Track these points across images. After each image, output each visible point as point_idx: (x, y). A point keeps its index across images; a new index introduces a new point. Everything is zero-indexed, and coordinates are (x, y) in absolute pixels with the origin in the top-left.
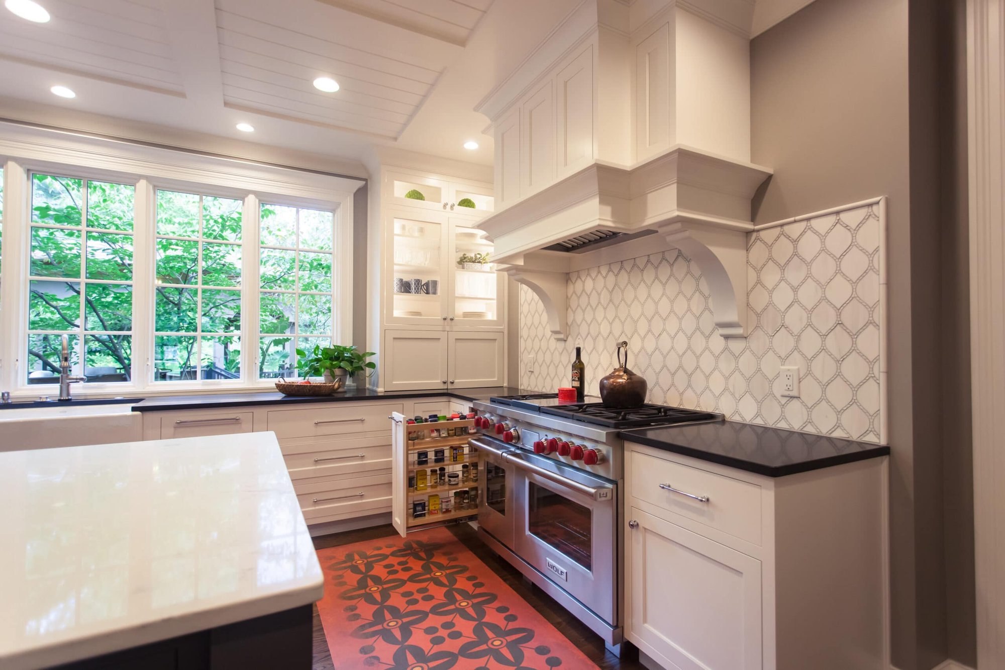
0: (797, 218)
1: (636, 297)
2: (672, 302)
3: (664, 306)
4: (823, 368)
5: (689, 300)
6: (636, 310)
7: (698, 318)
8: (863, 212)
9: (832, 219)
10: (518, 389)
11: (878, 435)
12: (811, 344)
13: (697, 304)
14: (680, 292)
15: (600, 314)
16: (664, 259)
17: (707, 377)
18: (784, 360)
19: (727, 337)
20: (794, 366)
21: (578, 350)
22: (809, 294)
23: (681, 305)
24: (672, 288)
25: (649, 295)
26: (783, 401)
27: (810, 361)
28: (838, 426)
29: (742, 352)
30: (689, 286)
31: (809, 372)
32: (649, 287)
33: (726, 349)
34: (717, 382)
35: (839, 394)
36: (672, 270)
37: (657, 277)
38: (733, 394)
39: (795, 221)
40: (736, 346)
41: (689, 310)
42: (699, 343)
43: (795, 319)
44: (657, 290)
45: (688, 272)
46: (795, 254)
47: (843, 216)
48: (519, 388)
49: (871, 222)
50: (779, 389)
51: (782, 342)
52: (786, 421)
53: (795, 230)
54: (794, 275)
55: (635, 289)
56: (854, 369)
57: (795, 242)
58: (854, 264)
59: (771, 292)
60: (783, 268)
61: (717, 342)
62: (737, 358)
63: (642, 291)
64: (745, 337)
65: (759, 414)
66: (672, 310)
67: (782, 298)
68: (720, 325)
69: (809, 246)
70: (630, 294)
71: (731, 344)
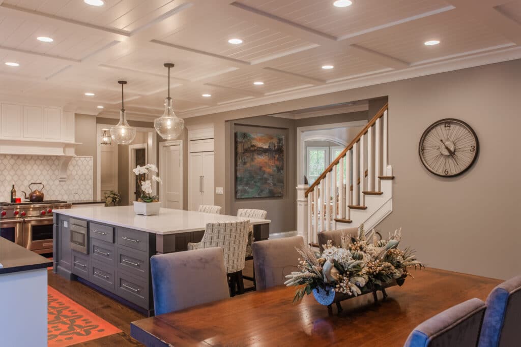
1: (26, 168)
2: (41, 171)
3: (39, 172)
4: (82, 187)
5: (48, 171)
6: (26, 173)
7: (51, 176)
8: (89, 159)
9: (84, 159)
11: (92, 198)
12: (80, 182)
13: (50, 172)
14: (45, 169)
15: (5, 173)
17: (54, 191)
18: (74, 186)
19: (60, 181)
20: (77, 187)
21: (13, 186)
22: (80, 173)
23: (45, 172)
24: (41, 167)
25: (32, 168)
26: (74, 195)
27: (80, 186)
28: (85, 197)
29: (64, 185)
30: (48, 167)
31: (80, 188)
32: (32, 166)
34: (57, 193)
35: (85, 192)
36: (41, 162)
37: (35, 163)
38: (62, 195)
40: (62, 183)
41: (48, 174)
42: (51, 183)
43: (77, 177)
44: (35, 167)
45: (48, 163)
46: (77, 164)
47: (86, 159)
49: (90, 161)
50: (73, 192)
51: (74, 182)
52: (75, 199)
54: (76, 168)
55: (26, 165)
56: (88, 187)
58: (88, 168)
59: (71, 171)
60: (74, 167)
61: (57, 182)
62: (62, 186)
63: (29, 167)
64: (65, 181)
65: (68, 198)
66: (41, 173)
67: (74, 173)
68: (61, 178)
69: (80, 163)
70: (23, 167)
71: (61, 183)
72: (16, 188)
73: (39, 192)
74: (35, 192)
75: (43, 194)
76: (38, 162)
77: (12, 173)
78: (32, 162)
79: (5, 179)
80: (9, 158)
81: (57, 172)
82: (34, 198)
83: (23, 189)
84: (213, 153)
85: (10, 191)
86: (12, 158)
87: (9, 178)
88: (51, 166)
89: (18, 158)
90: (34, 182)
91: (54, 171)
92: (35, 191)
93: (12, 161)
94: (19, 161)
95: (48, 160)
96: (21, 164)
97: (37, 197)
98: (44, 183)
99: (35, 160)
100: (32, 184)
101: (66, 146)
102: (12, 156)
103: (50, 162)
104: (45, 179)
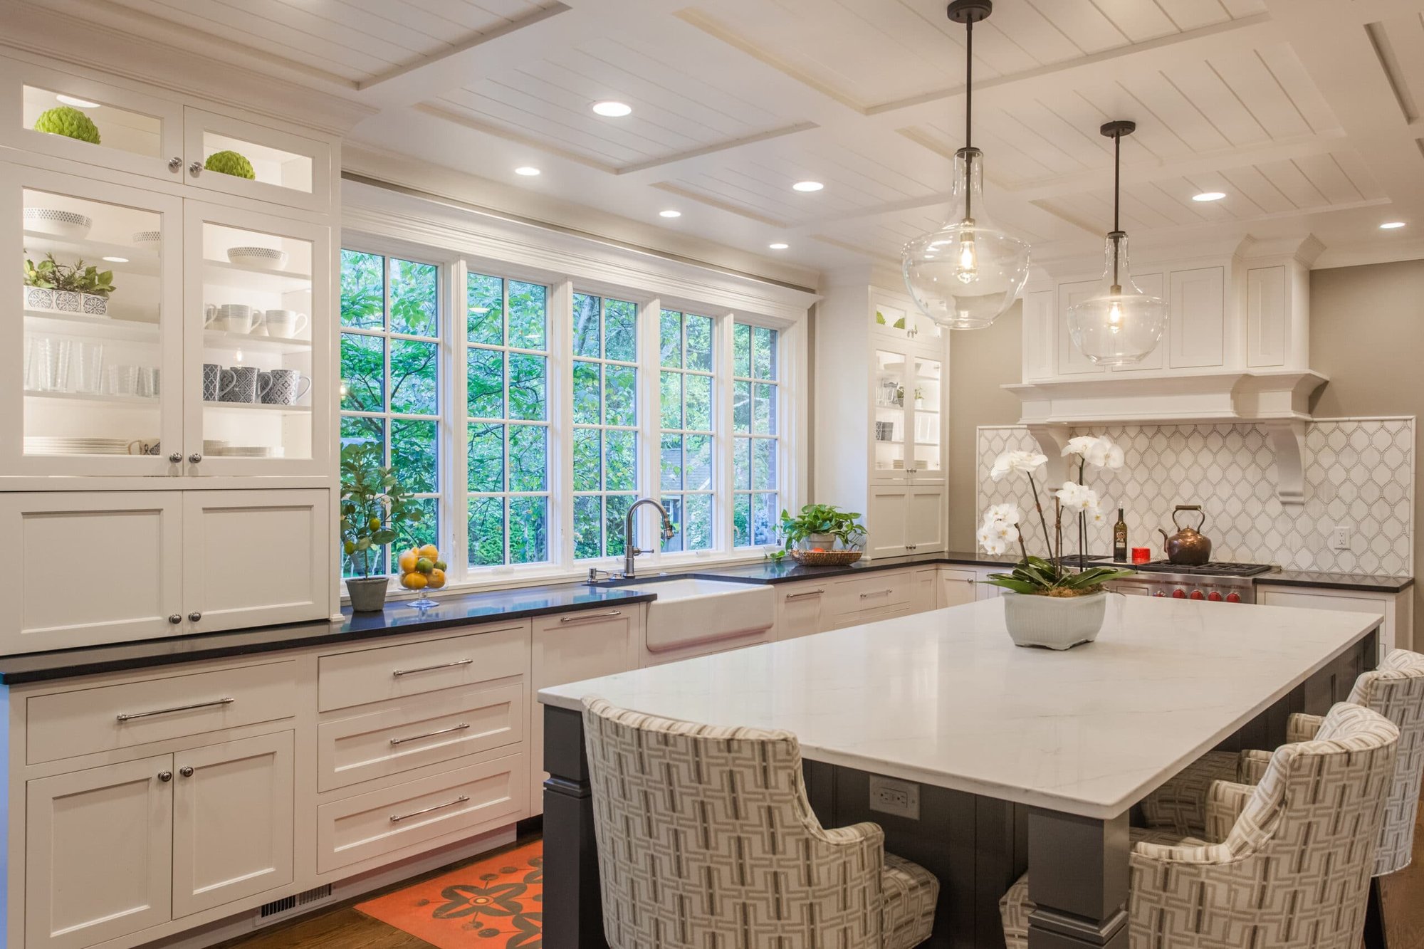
0: (1352, 418)
1: (1177, 462)
2: (1224, 471)
3: (1215, 473)
4: (1369, 528)
5: (1244, 470)
6: (1178, 474)
7: (1254, 486)
8: (1400, 424)
9: (1378, 424)
10: (975, 554)
11: (1408, 572)
12: (1360, 510)
13: (1253, 474)
14: (1234, 462)
16: (1214, 430)
17: (1263, 536)
18: (1337, 522)
19: (1284, 503)
20: (1347, 526)
21: (1121, 512)
22: (1358, 475)
23: (1234, 474)
24: (1224, 457)
25: (1196, 462)
26: (1336, 552)
27: (1358, 523)
28: (1380, 567)
29: (1299, 516)
30: (1244, 458)
31: (1358, 531)
32: (1195, 454)
33: (1284, 512)
34: (1273, 540)
35: (1381, 546)
36: (1224, 442)
37: (1205, 446)
38: (1290, 549)
39: (1349, 421)
40: (1291, 510)
41: (1244, 478)
42: (1254, 508)
43: (1347, 492)
44: (1205, 458)
46: (1348, 445)
47: (1386, 424)
48: (977, 552)
49: (1406, 431)
50: (1333, 544)
51: (1337, 509)
52: (1339, 567)
53: (1349, 427)
54: (1347, 460)
55: (1177, 454)
56: (1392, 528)
57: (1348, 436)
58: (1393, 458)
59: (1327, 471)
60: (1337, 454)
61: (1275, 507)
62: (1294, 520)
63: (1187, 457)
64: (1303, 504)
65: (1314, 563)
66: (1224, 477)
67: (1337, 475)
68: (1283, 494)
69: (1359, 440)
70: (1169, 458)
71: (1289, 509)
72: (1126, 520)
73: (1198, 535)
74: (1184, 534)
75: (1207, 543)
76: (1215, 442)
78: (1195, 443)
80: (1132, 432)
81: (1273, 474)
82: (1178, 550)
85: (1114, 525)
86: (1141, 431)
89: (1159, 431)
91: (1264, 470)
92: (1186, 530)
93: (1142, 442)
94: (1161, 442)
95: (1244, 436)
96: (1163, 451)
97: (1188, 548)
99: (1205, 438)
100: (1180, 508)
102: (1142, 426)
103: (1253, 441)
104: (1234, 494)
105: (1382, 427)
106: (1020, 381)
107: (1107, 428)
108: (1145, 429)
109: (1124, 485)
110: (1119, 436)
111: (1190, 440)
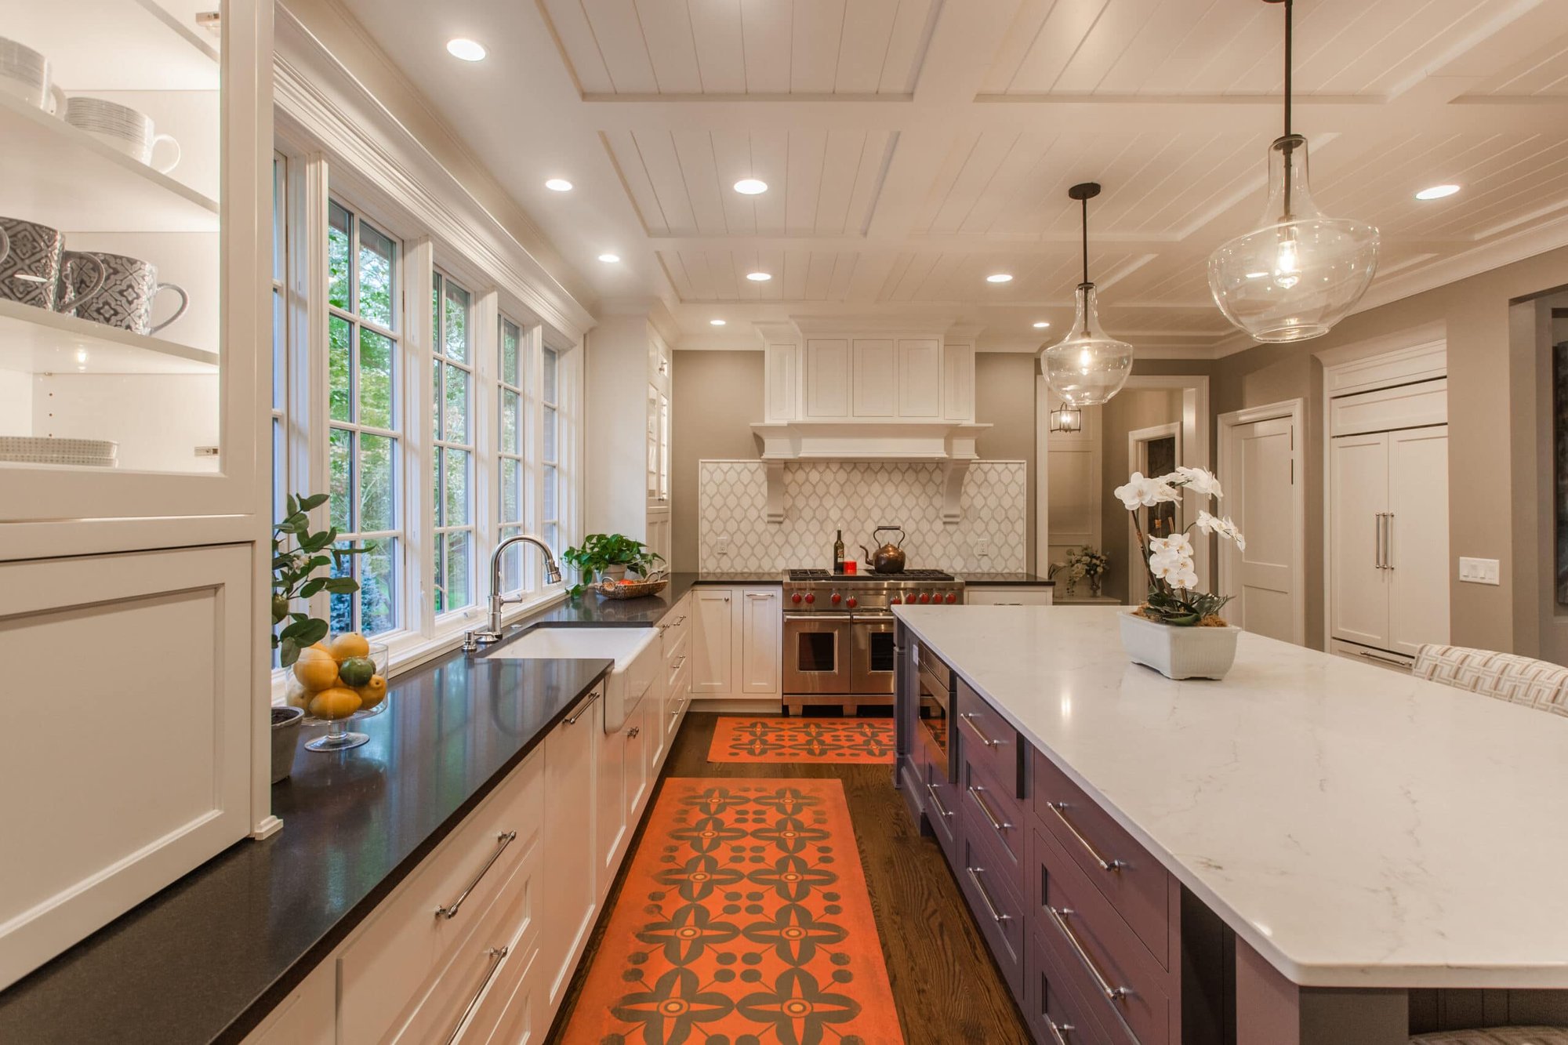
0: (988, 461)
1: (869, 491)
2: (903, 498)
3: (897, 501)
4: (999, 539)
5: (917, 498)
6: (869, 501)
7: (924, 511)
8: (1017, 466)
9: (1004, 466)
10: (698, 574)
11: (1023, 569)
12: (993, 527)
13: (923, 501)
14: (910, 492)
15: (828, 502)
16: (897, 467)
17: (931, 548)
18: (979, 536)
19: (945, 523)
20: (985, 539)
21: (840, 533)
22: (992, 502)
23: (910, 501)
24: (903, 489)
25: (883, 492)
26: (978, 558)
27: (992, 536)
28: (1006, 567)
29: (955, 532)
30: (917, 489)
31: (993, 542)
32: (883, 486)
33: (945, 530)
34: (938, 551)
35: (1006, 551)
36: (903, 476)
37: (890, 480)
38: (949, 557)
39: (986, 463)
40: (950, 528)
41: (917, 504)
42: (924, 527)
43: (985, 514)
44: (890, 489)
45: (917, 480)
46: (986, 480)
47: (1009, 465)
48: (700, 571)
49: (1021, 471)
50: (977, 551)
51: (979, 526)
52: (981, 568)
53: (987, 467)
54: (985, 490)
55: (869, 485)
56: (1013, 539)
57: (986, 473)
58: (1013, 489)
59: (972, 498)
60: (979, 486)
61: (938, 526)
62: (951, 535)
63: (876, 488)
64: (957, 523)
65: (965, 566)
66: (903, 504)
67: (979, 502)
68: (946, 516)
69: (993, 477)
70: (863, 489)
71: (949, 527)
72: (845, 539)
73: (895, 549)
74: (885, 549)
75: (902, 555)
76: (897, 477)
77: (842, 502)
78: (883, 477)
79: (828, 517)
81: (938, 501)
82: (883, 562)
83: (864, 539)
84: (1444, 430)
85: (833, 544)
86: (841, 467)
87: (834, 514)
88: (924, 486)
89: (855, 467)
90: (886, 524)
91: (931, 498)
92: (886, 546)
93: (842, 476)
94: (856, 476)
95: (917, 472)
96: (858, 483)
97: (890, 560)
98: (909, 527)
99: (890, 473)
100: (879, 529)
101: (952, 432)
102: (842, 462)
103: (924, 476)
104: (910, 517)
105: (1007, 468)
106: (763, 421)
107: (814, 463)
108: (845, 466)
109: (828, 511)
110: (824, 471)
111: (879, 475)
